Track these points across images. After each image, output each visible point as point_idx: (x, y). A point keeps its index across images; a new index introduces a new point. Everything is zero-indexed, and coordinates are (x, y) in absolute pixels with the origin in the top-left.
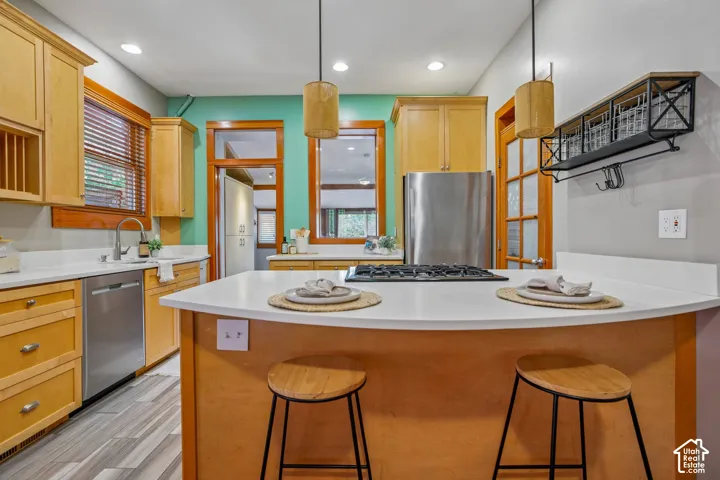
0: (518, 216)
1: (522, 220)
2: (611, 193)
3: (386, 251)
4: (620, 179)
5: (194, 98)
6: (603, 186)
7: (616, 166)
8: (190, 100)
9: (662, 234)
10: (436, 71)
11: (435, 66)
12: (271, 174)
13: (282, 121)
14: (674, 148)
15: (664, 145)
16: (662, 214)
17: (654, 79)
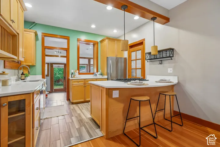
0: (135, 68)
1: (136, 69)
2: (160, 65)
3: (101, 76)
4: (162, 63)
5: (36, 23)
6: (159, 63)
7: (161, 61)
8: (35, 24)
9: (169, 72)
10: (115, 32)
11: (115, 31)
12: (56, 52)
13: (69, 37)
14: (172, 59)
15: (170, 58)
16: (169, 69)
17: (170, 49)
